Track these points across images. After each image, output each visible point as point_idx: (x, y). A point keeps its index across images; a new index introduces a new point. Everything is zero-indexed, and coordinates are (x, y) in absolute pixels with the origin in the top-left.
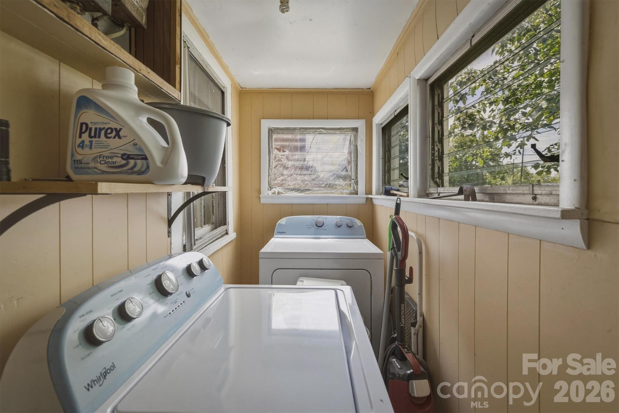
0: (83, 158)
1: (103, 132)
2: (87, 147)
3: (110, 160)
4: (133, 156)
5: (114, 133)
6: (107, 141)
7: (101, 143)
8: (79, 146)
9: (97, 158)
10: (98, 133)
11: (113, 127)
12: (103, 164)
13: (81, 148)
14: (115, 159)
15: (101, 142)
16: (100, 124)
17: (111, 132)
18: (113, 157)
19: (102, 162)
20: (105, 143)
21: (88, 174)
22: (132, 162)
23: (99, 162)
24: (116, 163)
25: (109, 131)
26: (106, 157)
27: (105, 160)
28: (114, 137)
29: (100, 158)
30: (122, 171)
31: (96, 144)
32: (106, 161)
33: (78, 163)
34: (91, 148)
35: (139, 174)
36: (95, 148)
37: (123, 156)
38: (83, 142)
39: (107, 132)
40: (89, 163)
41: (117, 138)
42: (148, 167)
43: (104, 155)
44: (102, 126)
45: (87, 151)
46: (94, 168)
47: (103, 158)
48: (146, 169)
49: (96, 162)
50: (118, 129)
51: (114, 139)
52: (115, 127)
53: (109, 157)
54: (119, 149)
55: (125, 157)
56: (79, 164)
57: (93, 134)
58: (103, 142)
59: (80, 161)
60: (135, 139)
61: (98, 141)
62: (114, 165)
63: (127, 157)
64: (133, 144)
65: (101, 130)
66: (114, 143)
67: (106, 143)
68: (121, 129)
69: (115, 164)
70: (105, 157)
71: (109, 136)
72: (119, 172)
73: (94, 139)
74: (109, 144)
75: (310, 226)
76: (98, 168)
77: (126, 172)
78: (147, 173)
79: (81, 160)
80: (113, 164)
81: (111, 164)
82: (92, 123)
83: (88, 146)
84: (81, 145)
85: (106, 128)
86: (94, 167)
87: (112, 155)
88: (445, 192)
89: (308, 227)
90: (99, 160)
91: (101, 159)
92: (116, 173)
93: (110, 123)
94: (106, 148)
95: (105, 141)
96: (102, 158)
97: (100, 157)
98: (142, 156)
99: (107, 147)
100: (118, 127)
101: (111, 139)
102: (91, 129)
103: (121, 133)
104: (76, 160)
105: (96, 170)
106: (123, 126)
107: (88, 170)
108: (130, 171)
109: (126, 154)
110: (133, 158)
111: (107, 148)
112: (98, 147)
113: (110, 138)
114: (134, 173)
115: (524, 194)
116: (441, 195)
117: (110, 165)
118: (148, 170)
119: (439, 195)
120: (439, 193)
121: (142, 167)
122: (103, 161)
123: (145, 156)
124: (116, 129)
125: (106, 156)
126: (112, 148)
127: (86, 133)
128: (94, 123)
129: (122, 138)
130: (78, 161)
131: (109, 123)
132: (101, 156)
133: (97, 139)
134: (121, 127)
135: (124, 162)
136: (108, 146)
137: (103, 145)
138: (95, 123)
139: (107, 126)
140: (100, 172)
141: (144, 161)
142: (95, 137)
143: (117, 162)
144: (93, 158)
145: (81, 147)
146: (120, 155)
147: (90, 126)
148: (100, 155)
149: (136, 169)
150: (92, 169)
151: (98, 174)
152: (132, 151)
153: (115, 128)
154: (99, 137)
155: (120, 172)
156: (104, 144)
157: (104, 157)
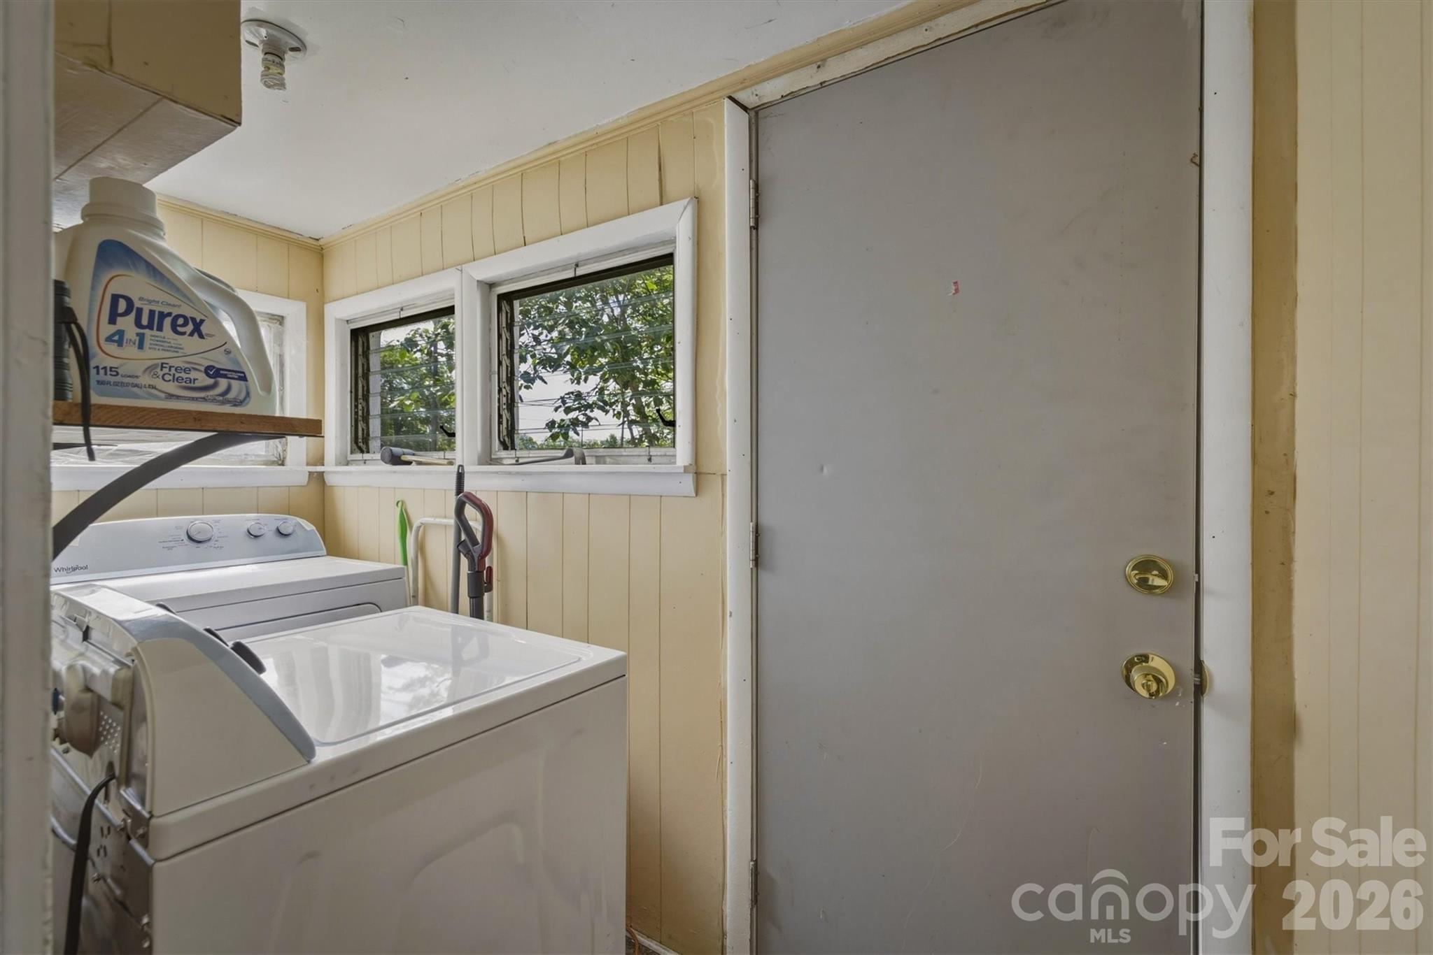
0: (121, 365)
1: (168, 321)
2: (131, 344)
3: (183, 375)
4: (226, 372)
5: (190, 327)
6: (176, 340)
7: (163, 342)
8: (109, 339)
9: (155, 368)
10: (156, 320)
11: (188, 315)
12: (170, 380)
13: (116, 344)
14: (193, 375)
15: (164, 340)
16: (160, 304)
17: (185, 324)
18: (190, 370)
19: (167, 377)
20: (172, 342)
21: (136, 396)
22: (223, 383)
23: (160, 377)
24: (196, 381)
25: (181, 321)
26: (176, 370)
27: (174, 375)
28: (191, 334)
29: (162, 370)
30: (207, 397)
31: (152, 342)
32: (176, 377)
33: (109, 372)
34: (141, 346)
35: (235, 405)
36: (150, 348)
37: (207, 370)
38: (121, 333)
39: (176, 322)
40: (137, 377)
41: (196, 335)
42: (248, 394)
43: (172, 365)
44: (166, 310)
45: (130, 351)
46: (149, 388)
47: (170, 370)
48: (245, 399)
49: (154, 376)
50: (198, 321)
51: (191, 337)
52: (192, 316)
53: (181, 369)
54: (202, 358)
55: (211, 373)
56: (111, 375)
57: (145, 321)
58: (169, 341)
59: (113, 369)
60: (226, 343)
61: (157, 337)
62: (192, 385)
63: (214, 372)
64: (225, 351)
65: (163, 316)
66: (190, 344)
67: (175, 342)
68: (202, 321)
69: (194, 383)
70: (173, 369)
71: (180, 329)
72: (201, 398)
73: (147, 331)
74: (181, 345)
75: (172, 544)
76: (157, 387)
77: (213, 400)
78: (248, 403)
79: (117, 368)
80: (190, 383)
81: (185, 382)
82: (141, 299)
83: (134, 344)
84: (116, 338)
85: (173, 315)
86: (149, 385)
87: (188, 366)
88: (531, 455)
89: (166, 545)
90: (161, 373)
91: (165, 371)
92: (193, 399)
93: (181, 306)
94: (174, 351)
95: (173, 339)
96: (167, 370)
97: (162, 368)
98: (239, 374)
99: (179, 350)
100: (198, 318)
101: (186, 336)
102: (140, 311)
103: (204, 329)
104: (100, 367)
105: (153, 391)
106: (206, 317)
107: (136, 389)
108: (221, 398)
109: (214, 367)
110: (225, 376)
111: (177, 352)
112: (157, 347)
113: (183, 334)
114: (228, 402)
115: (639, 456)
116: (521, 461)
117: (184, 384)
118: (248, 399)
119: (517, 461)
120: (518, 458)
121: (240, 392)
122: (170, 375)
123: (243, 375)
124: (193, 320)
125: (176, 366)
126: (188, 354)
127: (127, 318)
128: (148, 301)
129: (206, 337)
130: (108, 369)
131: (179, 306)
132: (164, 365)
133: (155, 332)
134: (203, 318)
135: (210, 381)
136: (180, 348)
137: (168, 345)
138: (150, 302)
139: (175, 312)
140: (163, 395)
141: (242, 383)
142: (150, 327)
143: (197, 379)
144: (146, 367)
145: (114, 341)
146: (203, 369)
147: (137, 304)
148: (162, 364)
149: (231, 396)
150: (145, 387)
151: (159, 398)
152: (222, 362)
153: (191, 318)
154: (160, 329)
155: (204, 399)
156: (170, 343)
157: (170, 367)
